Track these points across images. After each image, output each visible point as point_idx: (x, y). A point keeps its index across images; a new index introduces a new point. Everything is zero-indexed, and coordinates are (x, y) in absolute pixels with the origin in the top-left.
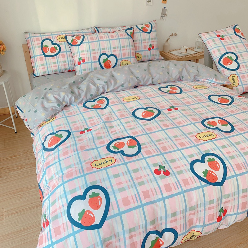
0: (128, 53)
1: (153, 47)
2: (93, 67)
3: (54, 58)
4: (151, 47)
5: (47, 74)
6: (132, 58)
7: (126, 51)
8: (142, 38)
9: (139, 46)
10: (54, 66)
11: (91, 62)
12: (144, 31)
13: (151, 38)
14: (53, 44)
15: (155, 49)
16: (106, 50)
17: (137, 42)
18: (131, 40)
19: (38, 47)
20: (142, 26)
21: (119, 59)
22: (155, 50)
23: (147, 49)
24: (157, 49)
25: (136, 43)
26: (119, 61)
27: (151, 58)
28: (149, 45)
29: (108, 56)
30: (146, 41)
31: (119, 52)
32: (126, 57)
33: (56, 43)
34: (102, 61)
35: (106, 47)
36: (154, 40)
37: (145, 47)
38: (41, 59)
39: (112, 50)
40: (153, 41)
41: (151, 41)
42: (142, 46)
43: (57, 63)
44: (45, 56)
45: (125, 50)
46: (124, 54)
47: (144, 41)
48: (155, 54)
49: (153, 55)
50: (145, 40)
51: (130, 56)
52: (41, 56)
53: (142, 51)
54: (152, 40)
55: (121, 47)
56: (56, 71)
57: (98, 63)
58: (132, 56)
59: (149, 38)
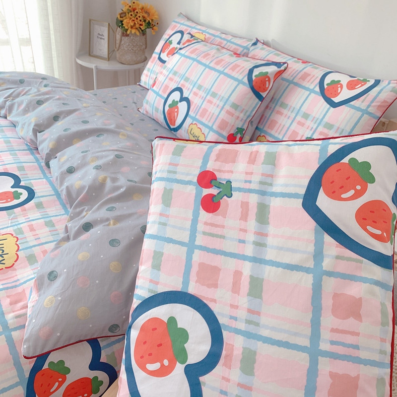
0: (211, 114)
2: (155, 104)
6: (214, 131)
7: (211, 109)
8: (304, 109)
9: (283, 124)
11: (158, 94)
12: (327, 93)
13: (326, 120)
14: (179, 42)
16: (187, 84)
17: (285, 111)
21: (191, 117)
25: (281, 114)
28: (305, 136)
29: (182, 99)
31: (200, 102)
32: (204, 120)
34: (169, 102)
39: (195, 89)
44: (159, 58)
45: (212, 103)
46: (205, 111)
47: (303, 120)
50: (306, 116)
52: (156, 56)
55: (211, 92)
57: (163, 102)
58: (215, 127)
59: (321, 118)
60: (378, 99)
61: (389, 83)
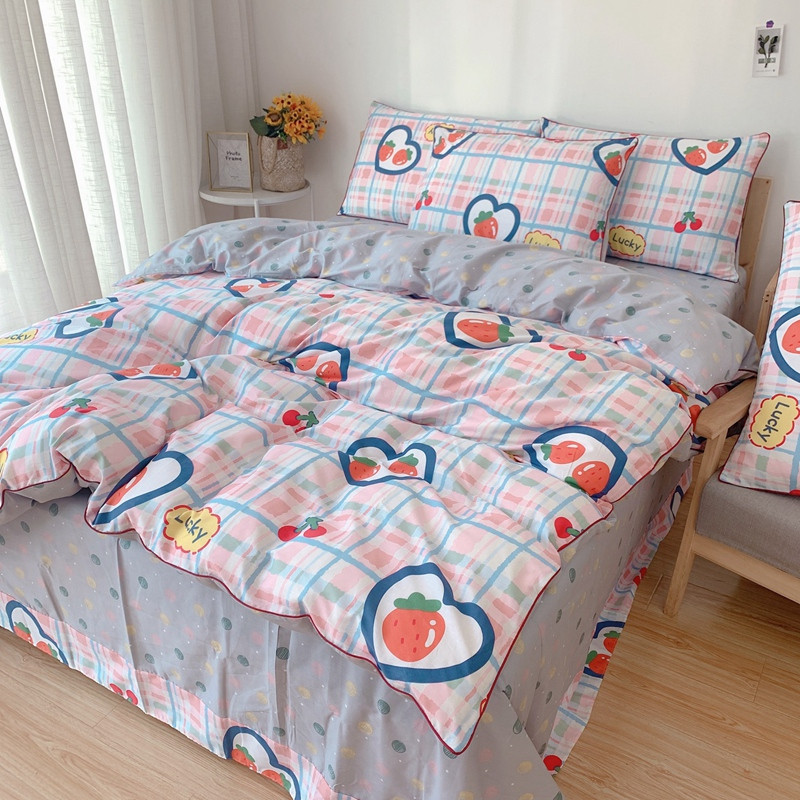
0: (560, 215)
1: (696, 225)
2: (444, 226)
3: (393, 180)
4: (689, 222)
5: (366, 215)
6: (572, 232)
7: (557, 207)
8: (668, 184)
9: (645, 206)
10: (384, 200)
11: (445, 211)
12: (691, 161)
13: (701, 189)
14: (409, 142)
15: (704, 234)
16: (498, 188)
17: (643, 192)
18: (596, 176)
19: (375, 142)
20: (692, 144)
21: (525, 225)
22: (700, 238)
23: (672, 225)
24: (712, 235)
25: (639, 196)
26: (522, 231)
27: (680, 260)
28: (682, 212)
29: (497, 207)
30: (680, 197)
31: (534, 204)
32: (551, 223)
33: (418, 141)
34: (474, 214)
35: (505, 177)
36: (713, 201)
37: (666, 216)
38: (366, 174)
39: (517, 191)
40: (708, 205)
41: (698, 200)
42: (655, 209)
43: (393, 192)
44: (378, 168)
45: (556, 200)
46: (548, 214)
47: (672, 196)
48: (696, 249)
49: (690, 253)
50: (674, 191)
51: (563, 226)
52: (368, 167)
53: (649, 226)
54: (706, 201)
55: (549, 189)
56: (386, 213)
57: (460, 219)
58: (571, 228)
59: (694, 188)
60: (749, 156)
61: (751, 139)
